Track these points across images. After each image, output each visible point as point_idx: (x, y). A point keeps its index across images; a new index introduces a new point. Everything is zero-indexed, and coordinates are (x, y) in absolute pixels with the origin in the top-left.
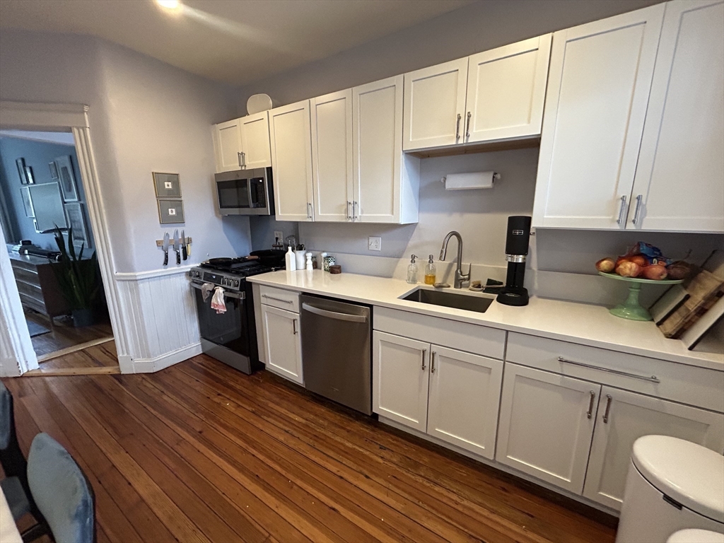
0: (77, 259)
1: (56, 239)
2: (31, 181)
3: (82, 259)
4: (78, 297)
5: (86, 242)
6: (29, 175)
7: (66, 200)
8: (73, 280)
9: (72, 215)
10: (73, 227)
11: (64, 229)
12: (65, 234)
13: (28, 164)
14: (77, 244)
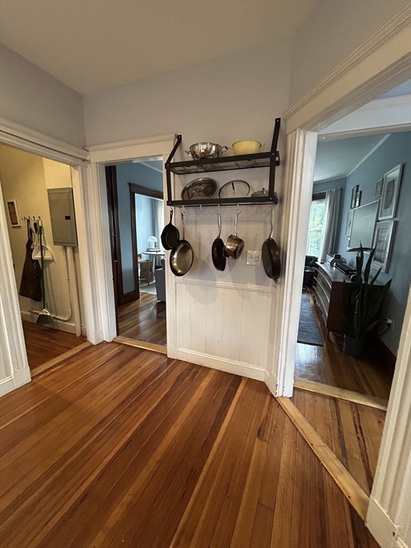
0: (369, 283)
1: (357, 258)
2: (357, 204)
3: (375, 284)
4: (355, 324)
5: (384, 265)
6: (358, 199)
7: (380, 219)
8: (357, 306)
9: (380, 234)
10: (378, 247)
11: (367, 249)
12: (367, 254)
13: (360, 190)
14: (375, 265)
